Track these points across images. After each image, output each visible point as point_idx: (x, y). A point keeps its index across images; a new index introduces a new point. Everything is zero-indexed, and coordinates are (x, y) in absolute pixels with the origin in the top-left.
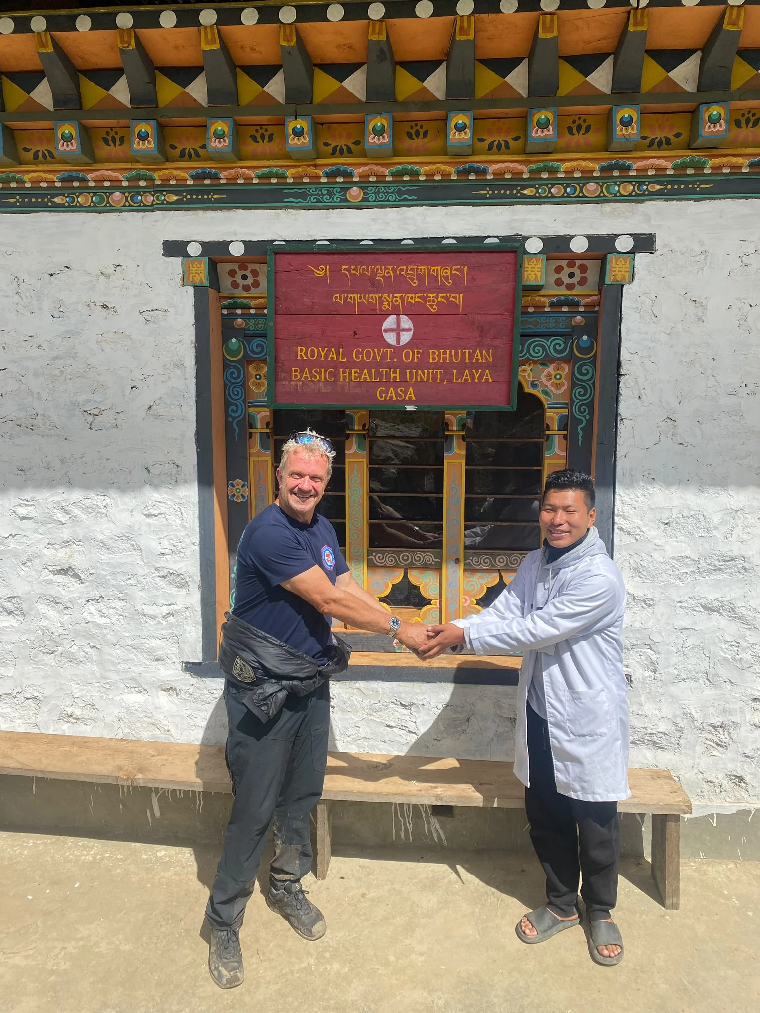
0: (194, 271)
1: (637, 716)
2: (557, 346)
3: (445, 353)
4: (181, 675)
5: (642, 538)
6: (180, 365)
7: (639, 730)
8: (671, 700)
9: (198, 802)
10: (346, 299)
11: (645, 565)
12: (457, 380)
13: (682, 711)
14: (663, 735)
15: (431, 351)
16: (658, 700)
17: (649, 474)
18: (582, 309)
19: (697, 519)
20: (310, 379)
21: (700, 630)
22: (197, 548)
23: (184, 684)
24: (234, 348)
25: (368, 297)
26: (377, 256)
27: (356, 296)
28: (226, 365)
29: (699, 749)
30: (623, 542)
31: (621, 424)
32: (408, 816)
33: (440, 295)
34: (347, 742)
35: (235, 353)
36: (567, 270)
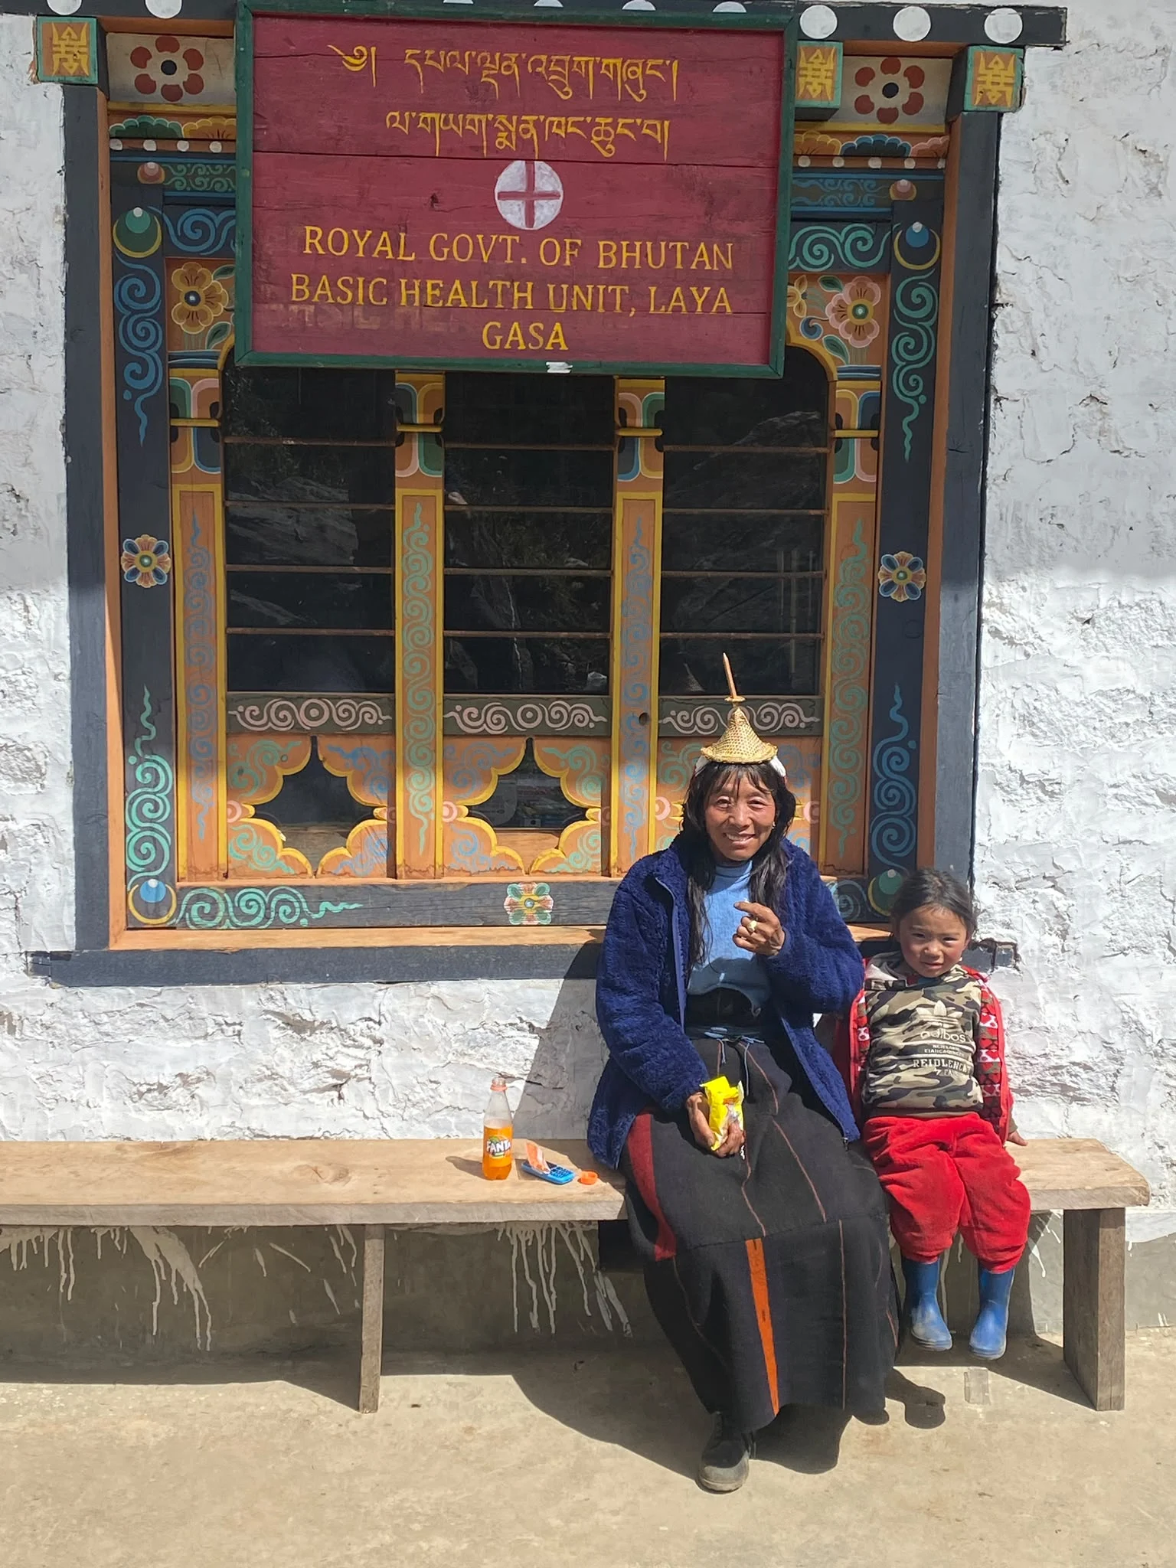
0: (63, 49)
1: (1029, 1032)
2: (860, 243)
3: (631, 248)
4: (25, 983)
5: (1039, 651)
6: (27, 263)
7: (1033, 1062)
8: (1097, 995)
9: (64, 1276)
10: (414, 122)
11: (1044, 709)
12: (657, 308)
13: (1120, 1017)
14: (1081, 1070)
15: (601, 244)
16: (1071, 996)
17: (1053, 515)
18: (909, 164)
19: (1148, 610)
20: (331, 300)
21: (1155, 844)
22: (65, 687)
23: (32, 1004)
24: (138, 229)
25: (464, 119)
26: (484, 31)
27: (436, 116)
28: (120, 269)
29: (1156, 1096)
30: (999, 659)
31: (995, 408)
32: (547, 1275)
33: (621, 121)
34: (411, 1117)
35: (139, 241)
36: (882, 79)
